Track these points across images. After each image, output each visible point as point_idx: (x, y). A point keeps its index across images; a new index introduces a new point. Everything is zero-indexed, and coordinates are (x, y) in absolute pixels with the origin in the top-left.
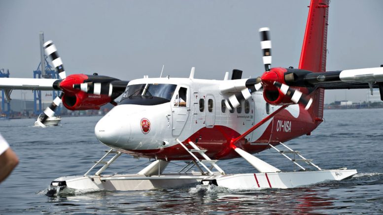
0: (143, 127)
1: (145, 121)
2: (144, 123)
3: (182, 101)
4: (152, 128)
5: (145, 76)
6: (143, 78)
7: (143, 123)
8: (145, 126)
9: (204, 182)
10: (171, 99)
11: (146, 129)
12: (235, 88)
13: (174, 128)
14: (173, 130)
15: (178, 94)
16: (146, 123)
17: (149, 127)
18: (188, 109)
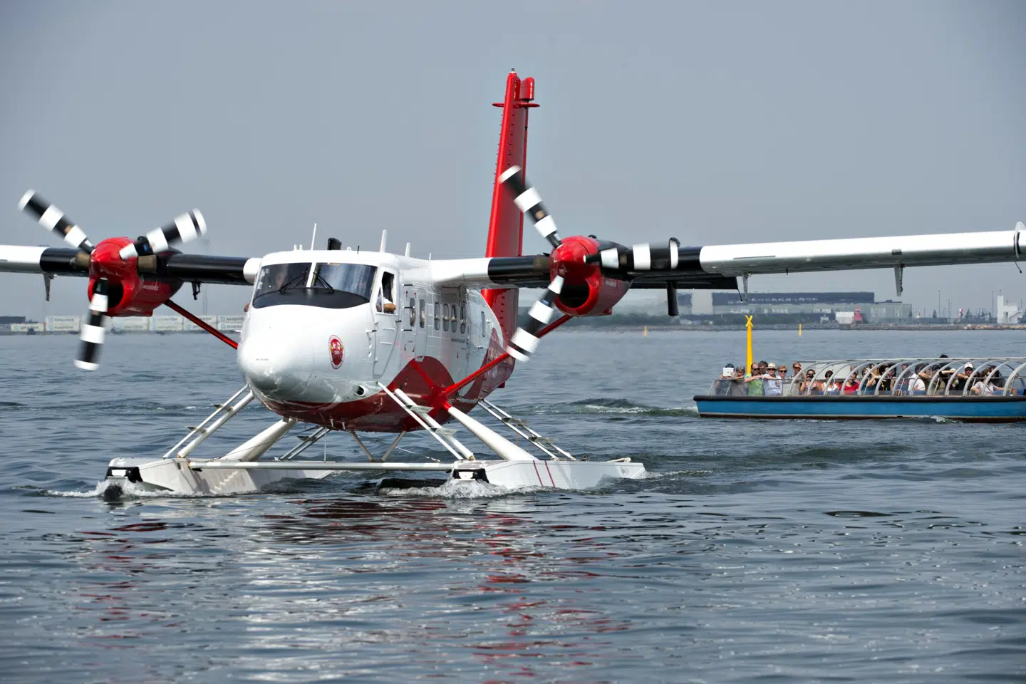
0: (333, 354)
1: (335, 341)
2: (334, 345)
3: (386, 301)
4: (346, 355)
5: (295, 246)
6: (291, 249)
7: (332, 344)
8: (337, 353)
9: (460, 474)
10: (370, 295)
11: (337, 359)
12: (464, 276)
13: (376, 359)
14: (375, 362)
15: (381, 285)
16: (336, 346)
17: (341, 354)
18: (397, 319)
